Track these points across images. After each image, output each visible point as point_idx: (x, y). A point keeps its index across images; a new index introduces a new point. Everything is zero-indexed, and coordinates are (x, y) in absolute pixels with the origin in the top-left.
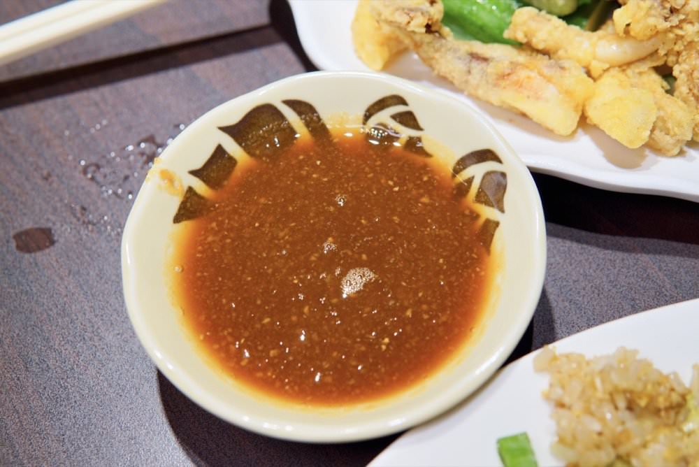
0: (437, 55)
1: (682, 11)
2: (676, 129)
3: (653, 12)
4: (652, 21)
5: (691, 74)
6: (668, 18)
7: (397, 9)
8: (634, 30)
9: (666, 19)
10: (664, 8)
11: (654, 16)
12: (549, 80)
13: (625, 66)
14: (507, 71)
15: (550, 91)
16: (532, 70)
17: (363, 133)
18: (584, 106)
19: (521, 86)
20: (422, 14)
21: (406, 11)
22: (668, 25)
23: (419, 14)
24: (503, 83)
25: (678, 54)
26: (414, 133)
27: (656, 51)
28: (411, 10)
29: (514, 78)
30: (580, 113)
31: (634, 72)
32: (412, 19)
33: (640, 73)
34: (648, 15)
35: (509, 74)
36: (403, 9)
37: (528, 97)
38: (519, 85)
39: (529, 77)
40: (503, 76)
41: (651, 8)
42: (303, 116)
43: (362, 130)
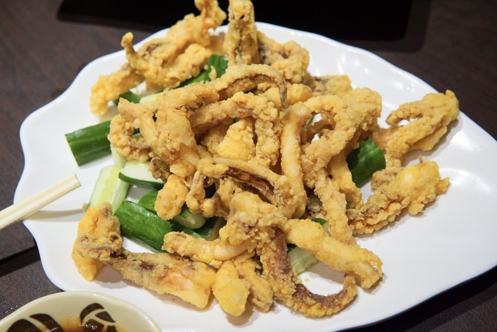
0: (122, 269)
1: (256, 226)
2: (263, 298)
3: (239, 230)
4: (239, 236)
5: (269, 261)
6: (248, 232)
7: (91, 251)
8: (231, 241)
9: (247, 233)
10: (245, 227)
11: (240, 233)
12: (187, 277)
13: (233, 259)
14: (163, 275)
15: (189, 284)
16: (177, 272)
17: (82, 327)
18: (211, 288)
19: (171, 283)
20: (106, 250)
21: (96, 250)
22: (248, 236)
23: (104, 251)
24: (161, 283)
25: (261, 249)
26: (110, 324)
27: (247, 251)
28: (99, 249)
29: (167, 279)
30: (209, 293)
31: (238, 263)
32: (100, 254)
33: (242, 263)
34: (236, 232)
35: (164, 277)
36: (94, 249)
37: (177, 289)
38: (170, 283)
39: (175, 277)
40: (161, 278)
41: (237, 228)
42: (45, 322)
43: (80, 326)
